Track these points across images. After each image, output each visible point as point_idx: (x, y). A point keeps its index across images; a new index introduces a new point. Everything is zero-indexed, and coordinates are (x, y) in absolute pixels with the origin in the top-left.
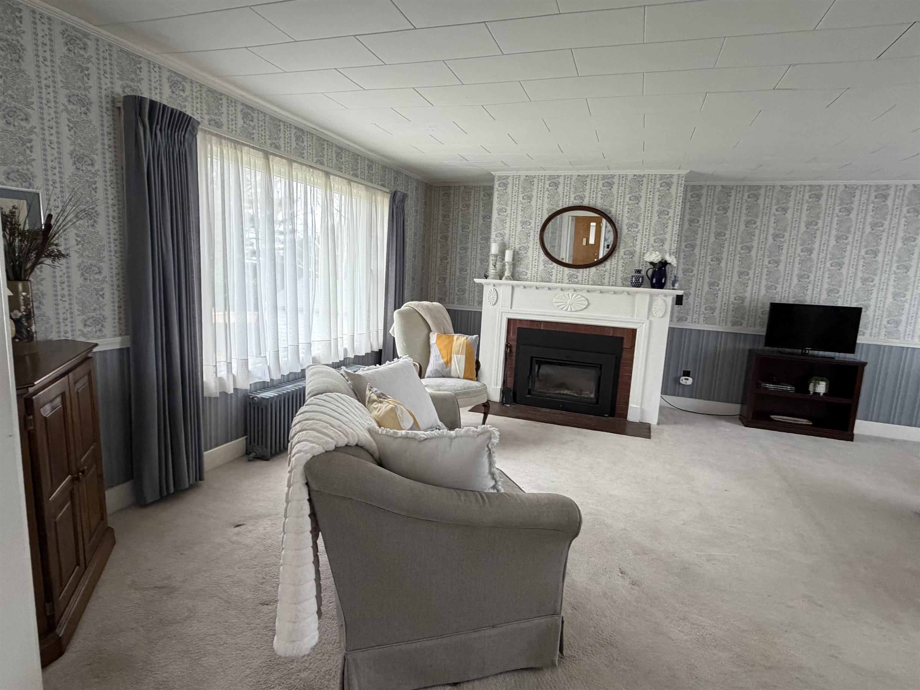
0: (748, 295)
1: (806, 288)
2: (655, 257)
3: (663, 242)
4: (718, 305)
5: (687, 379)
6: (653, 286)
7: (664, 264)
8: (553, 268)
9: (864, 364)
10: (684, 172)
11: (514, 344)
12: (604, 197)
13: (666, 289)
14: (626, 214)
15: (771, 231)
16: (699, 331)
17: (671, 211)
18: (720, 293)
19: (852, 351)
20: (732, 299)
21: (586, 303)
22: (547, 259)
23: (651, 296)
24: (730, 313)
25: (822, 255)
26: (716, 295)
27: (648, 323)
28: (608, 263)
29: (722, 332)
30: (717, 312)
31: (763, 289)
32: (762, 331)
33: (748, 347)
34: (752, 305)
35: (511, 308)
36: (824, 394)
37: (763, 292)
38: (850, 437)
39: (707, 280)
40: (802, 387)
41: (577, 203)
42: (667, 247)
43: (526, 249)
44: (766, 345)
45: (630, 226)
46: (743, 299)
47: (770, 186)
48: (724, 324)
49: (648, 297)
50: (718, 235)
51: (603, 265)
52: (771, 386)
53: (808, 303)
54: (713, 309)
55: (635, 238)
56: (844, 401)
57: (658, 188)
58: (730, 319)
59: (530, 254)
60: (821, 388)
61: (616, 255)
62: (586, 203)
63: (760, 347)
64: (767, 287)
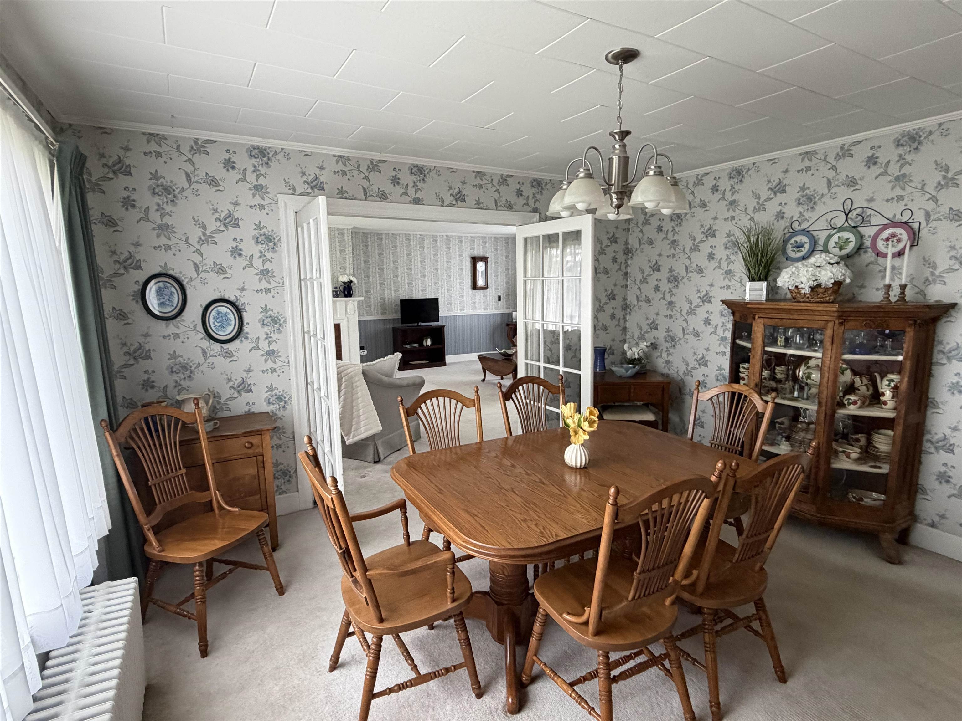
0: (386, 296)
1: (412, 290)
2: (345, 279)
3: (345, 268)
4: (372, 304)
5: (363, 351)
6: (346, 296)
7: (351, 282)
9: (444, 326)
10: (350, 227)
13: (353, 297)
15: (391, 259)
16: (365, 321)
17: (347, 250)
18: (372, 297)
19: (438, 321)
20: (379, 300)
23: (346, 302)
24: (379, 307)
25: (416, 271)
26: (370, 298)
27: (346, 319)
29: (377, 320)
30: (372, 308)
32: (398, 316)
33: (392, 326)
34: (389, 302)
36: (431, 345)
37: (393, 294)
38: (445, 364)
39: (363, 289)
40: (421, 344)
42: (348, 272)
44: (402, 323)
46: (384, 299)
47: (387, 233)
48: (377, 314)
49: (344, 303)
50: (366, 261)
52: (408, 346)
53: (414, 298)
54: (370, 306)
56: (440, 346)
57: (337, 236)
58: (380, 311)
60: (429, 342)
63: (399, 325)
64: (395, 291)
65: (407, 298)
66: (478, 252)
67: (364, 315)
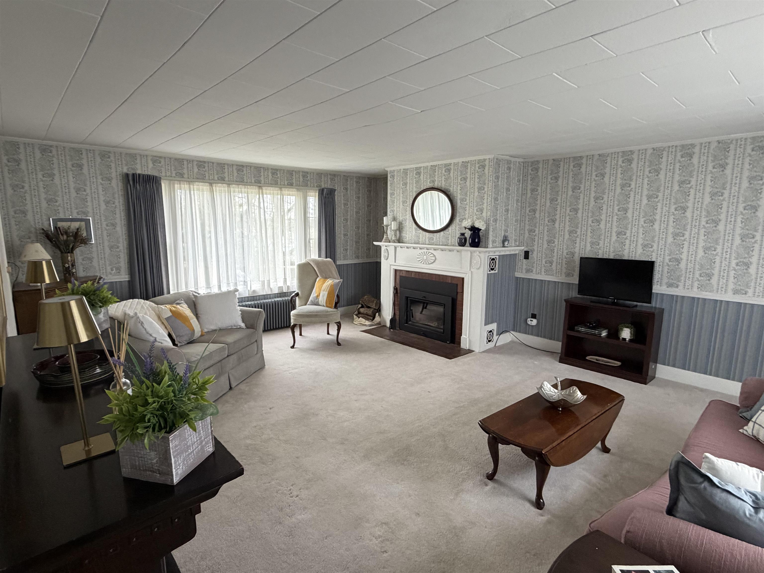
0: (577, 250)
1: (623, 244)
4: (554, 259)
5: (532, 321)
6: (471, 245)
8: (420, 233)
10: (492, 156)
11: (398, 287)
12: (446, 179)
13: (481, 247)
14: (459, 192)
15: (593, 194)
16: (542, 281)
17: (486, 187)
18: (556, 249)
19: (649, 301)
20: (565, 254)
21: (434, 258)
22: (416, 227)
23: (471, 253)
24: (564, 265)
25: (636, 213)
26: (553, 251)
28: (450, 228)
29: (559, 282)
30: (554, 264)
31: (588, 245)
32: (576, 280)
35: (395, 262)
36: (630, 340)
37: (588, 248)
38: (644, 380)
39: (546, 238)
41: (431, 185)
43: (405, 220)
44: (578, 293)
45: (462, 200)
47: (590, 156)
48: (559, 275)
49: (469, 253)
50: (552, 200)
51: (447, 230)
52: (582, 330)
53: (626, 258)
54: (551, 263)
55: (465, 209)
57: (477, 170)
58: (564, 270)
59: (407, 223)
60: (627, 334)
61: (455, 222)
62: (436, 186)
64: (592, 243)
65: (611, 257)
67: (543, 273)
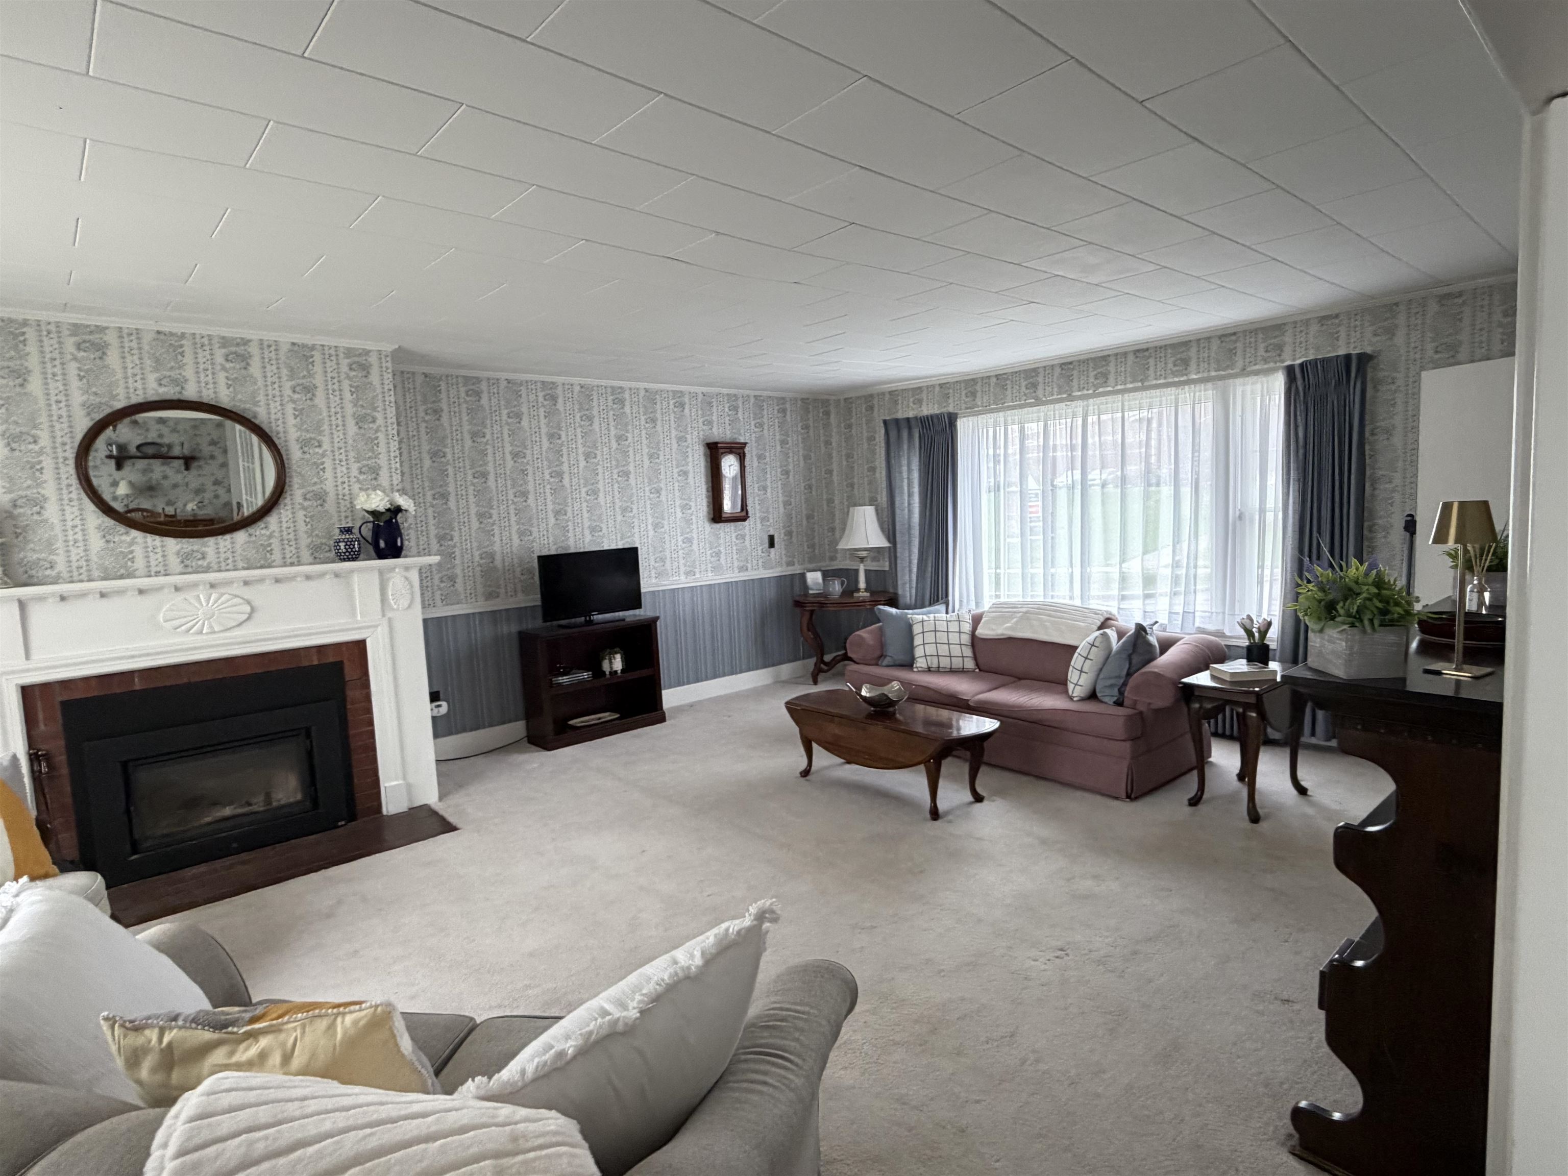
0: (497, 547)
1: (566, 529)
2: (377, 501)
3: (375, 471)
4: (458, 571)
5: (439, 706)
6: (381, 555)
7: (396, 510)
8: (132, 543)
9: (655, 620)
10: (389, 347)
11: (57, 747)
12: (232, 382)
13: (406, 556)
14: (291, 421)
15: (508, 448)
16: (439, 619)
17: (379, 416)
18: (457, 552)
19: (638, 605)
20: (477, 559)
21: (248, 609)
22: (109, 522)
23: (381, 573)
24: (479, 580)
25: (575, 481)
26: (452, 556)
27: (385, 622)
28: (272, 520)
29: (473, 614)
30: (459, 580)
31: (515, 537)
32: (535, 599)
33: (514, 628)
34: (507, 564)
35: (28, 656)
36: (622, 670)
37: (516, 541)
38: (662, 719)
39: (433, 531)
40: (598, 672)
41: (169, 392)
42: (384, 479)
43: (39, 503)
44: (545, 621)
45: (305, 444)
46: (491, 556)
47: (493, 379)
48: (473, 600)
49: (376, 576)
50: (435, 455)
51: (261, 524)
52: (564, 680)
53: (572, 550)
54: (452, 579)
55: (319, 468)
56: (645, 673)
57: (346, 373)
58: (480, 590)
59: (51, 512)
60: (618, 663)
61: (288, 501)
62: (191, 393)
63: (535, 623)
64: (521, 534)
65: (553, 552)
66: (721, 432)
67: (438, 602)
